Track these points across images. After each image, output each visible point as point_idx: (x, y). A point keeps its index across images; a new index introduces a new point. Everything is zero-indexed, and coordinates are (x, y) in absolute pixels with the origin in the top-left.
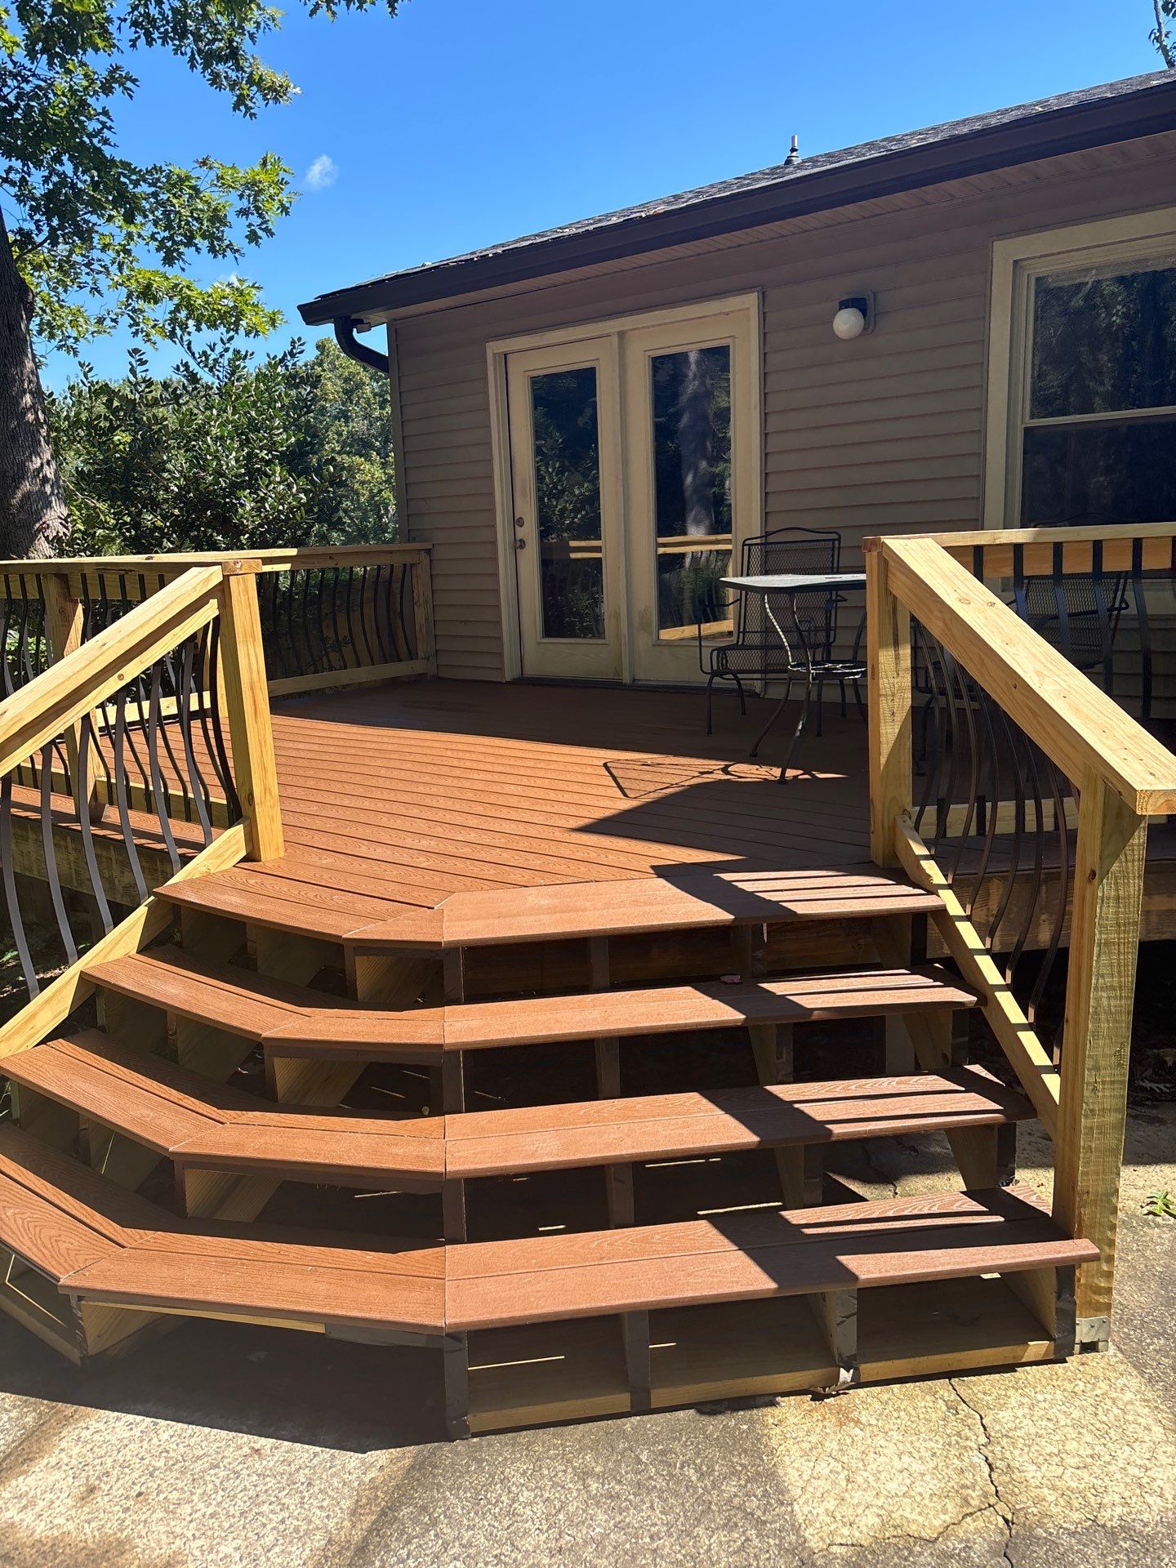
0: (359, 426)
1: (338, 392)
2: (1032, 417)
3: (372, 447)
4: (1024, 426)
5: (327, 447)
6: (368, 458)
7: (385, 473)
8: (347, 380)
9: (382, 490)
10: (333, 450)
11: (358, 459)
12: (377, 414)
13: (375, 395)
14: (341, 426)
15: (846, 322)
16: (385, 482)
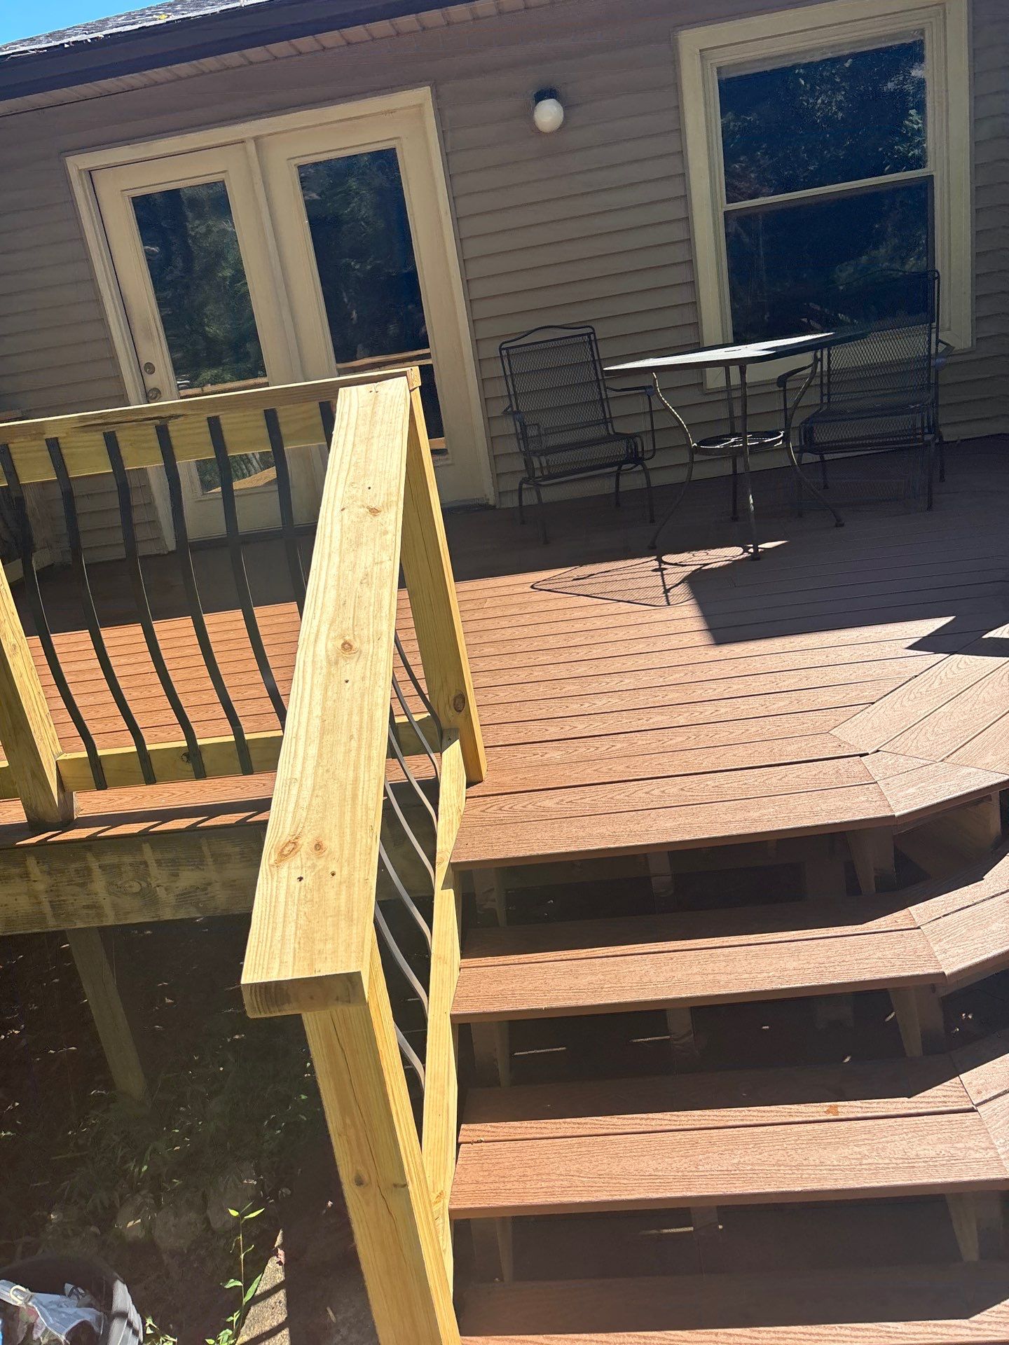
2: (728, 202)
4: (724, 210)
15: (548, 114)
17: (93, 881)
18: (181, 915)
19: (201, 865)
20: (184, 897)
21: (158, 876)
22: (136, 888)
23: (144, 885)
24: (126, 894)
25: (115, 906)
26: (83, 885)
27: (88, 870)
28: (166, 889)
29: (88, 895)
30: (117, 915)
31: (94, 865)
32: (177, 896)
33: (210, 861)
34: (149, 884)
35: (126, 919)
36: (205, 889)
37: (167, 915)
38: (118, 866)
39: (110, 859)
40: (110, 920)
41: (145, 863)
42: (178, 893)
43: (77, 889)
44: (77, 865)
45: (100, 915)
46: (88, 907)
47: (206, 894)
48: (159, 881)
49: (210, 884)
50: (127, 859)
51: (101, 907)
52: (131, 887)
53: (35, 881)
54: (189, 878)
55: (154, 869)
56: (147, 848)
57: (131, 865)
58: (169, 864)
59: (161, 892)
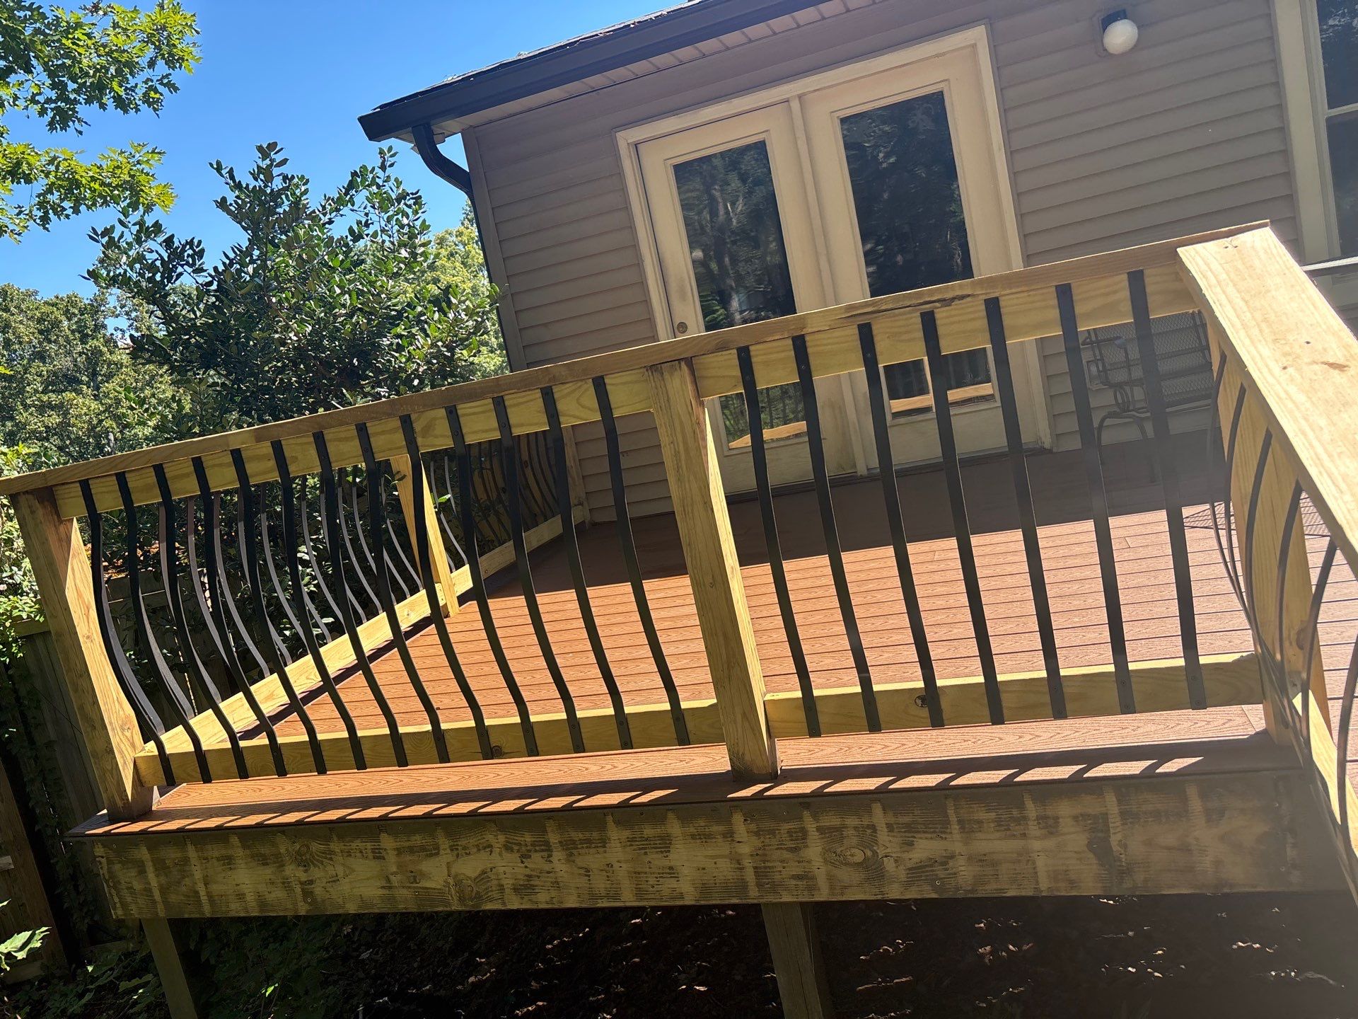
0: (63, 363)
1: (33, 333)
2: (1330, 107)
3: (81, 382)
4: (1325, 116)
5: (28, 389)
6: (79, 392)
7: (102, 404)
8: (40, 321)
9: (102, 420)
10: (36, 391)
11: (69, 395)
12: (79, 349)
13: (73, 332)
14: (38, 366)
16: (104, 412)
17: (807, 846)
18: (912, 894)
19: (945, 833)
20: (918, 872)
21: (887, 843)
22: (859, 857)
23: (869, 853)
24: (846, 864)
25: (831, 878)
26: (795, 850)
27: (804, 833)
28: (896, 861)
29: (799, 862)
30: (832, 888)
31: (810, 825)
32: (910, 869)
33: (955, 827)
34: (875, 853)
35: (842, 894)
36: (944, 863)
37: (894, 892)
38: (840, 829)
39: (831, 820)
40: (823, 895)
41: (873, 828)
42: (909, 866)
43: (786, 855)
44: (791, 826)
45: (812, 888)
46: (798, 877)
47: (947, 869)
48: (888, 850)
49: (952, 857)
50: (852, 821)
51: (813, 878)
52: (852, 855)
53: (739, 842)
54: (925, 848)
55: (883, 836)
56: (877, 809)
57: (856, 828)
58: (903, 830)
59: (889, 865)
